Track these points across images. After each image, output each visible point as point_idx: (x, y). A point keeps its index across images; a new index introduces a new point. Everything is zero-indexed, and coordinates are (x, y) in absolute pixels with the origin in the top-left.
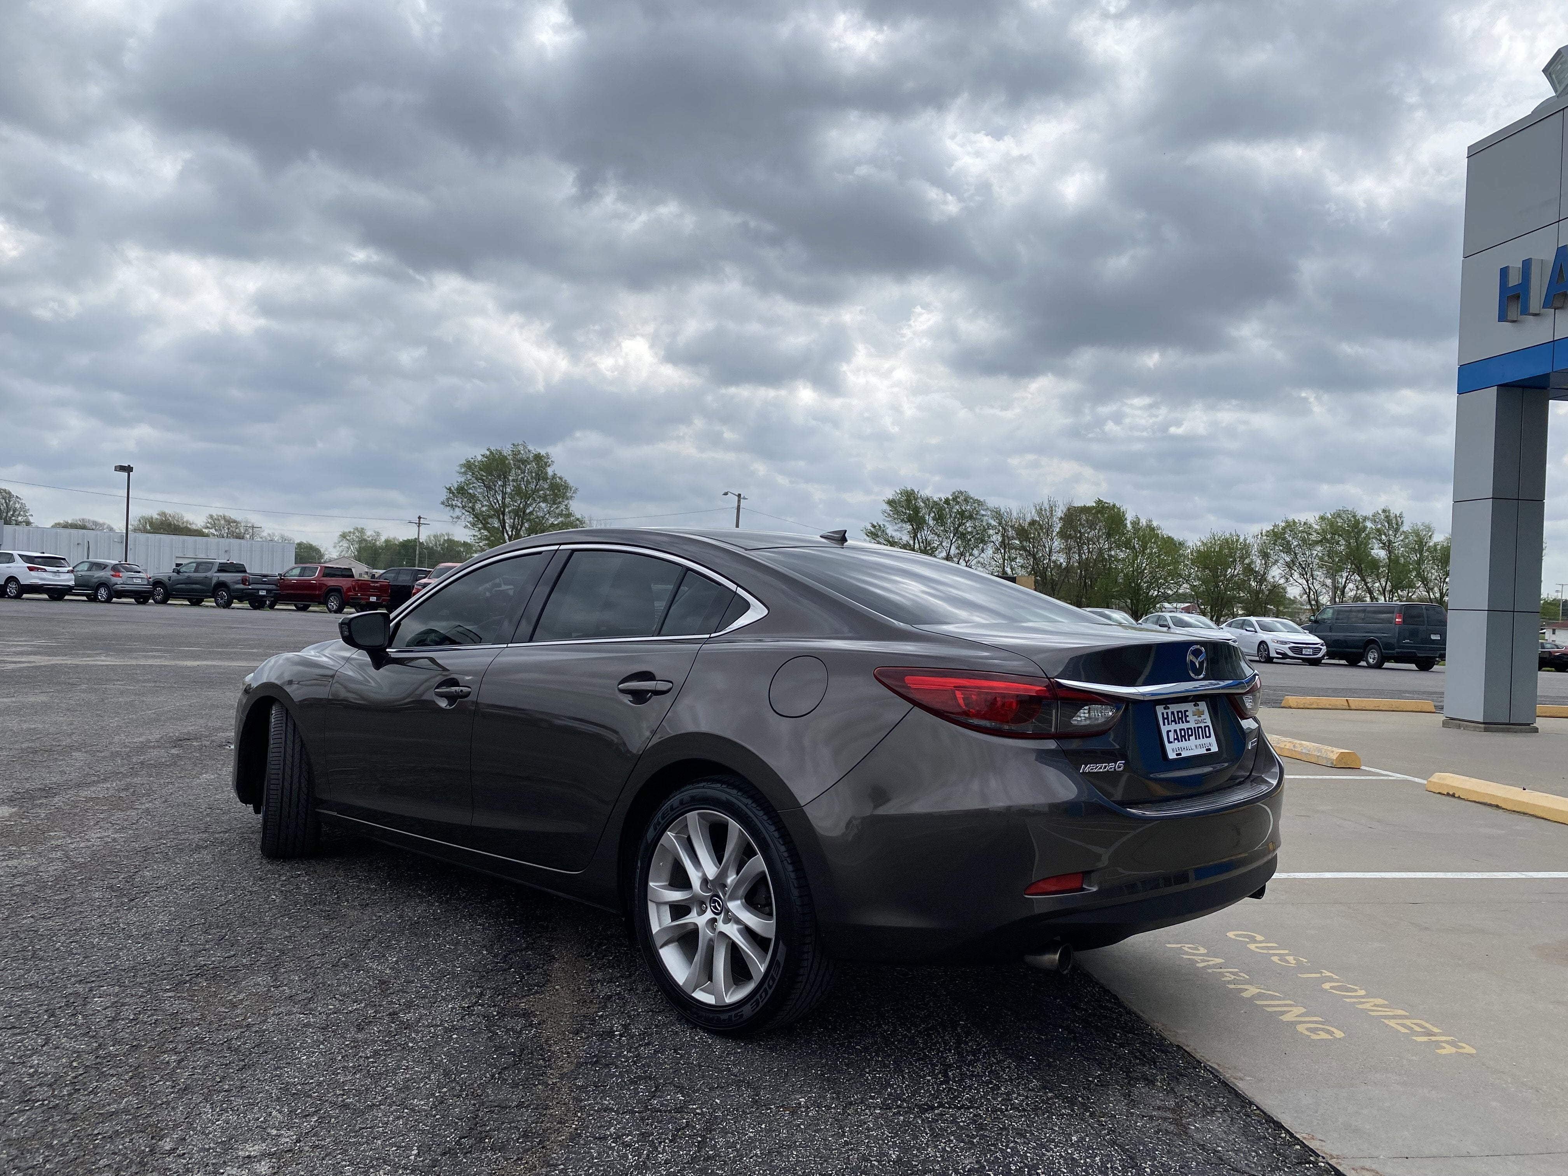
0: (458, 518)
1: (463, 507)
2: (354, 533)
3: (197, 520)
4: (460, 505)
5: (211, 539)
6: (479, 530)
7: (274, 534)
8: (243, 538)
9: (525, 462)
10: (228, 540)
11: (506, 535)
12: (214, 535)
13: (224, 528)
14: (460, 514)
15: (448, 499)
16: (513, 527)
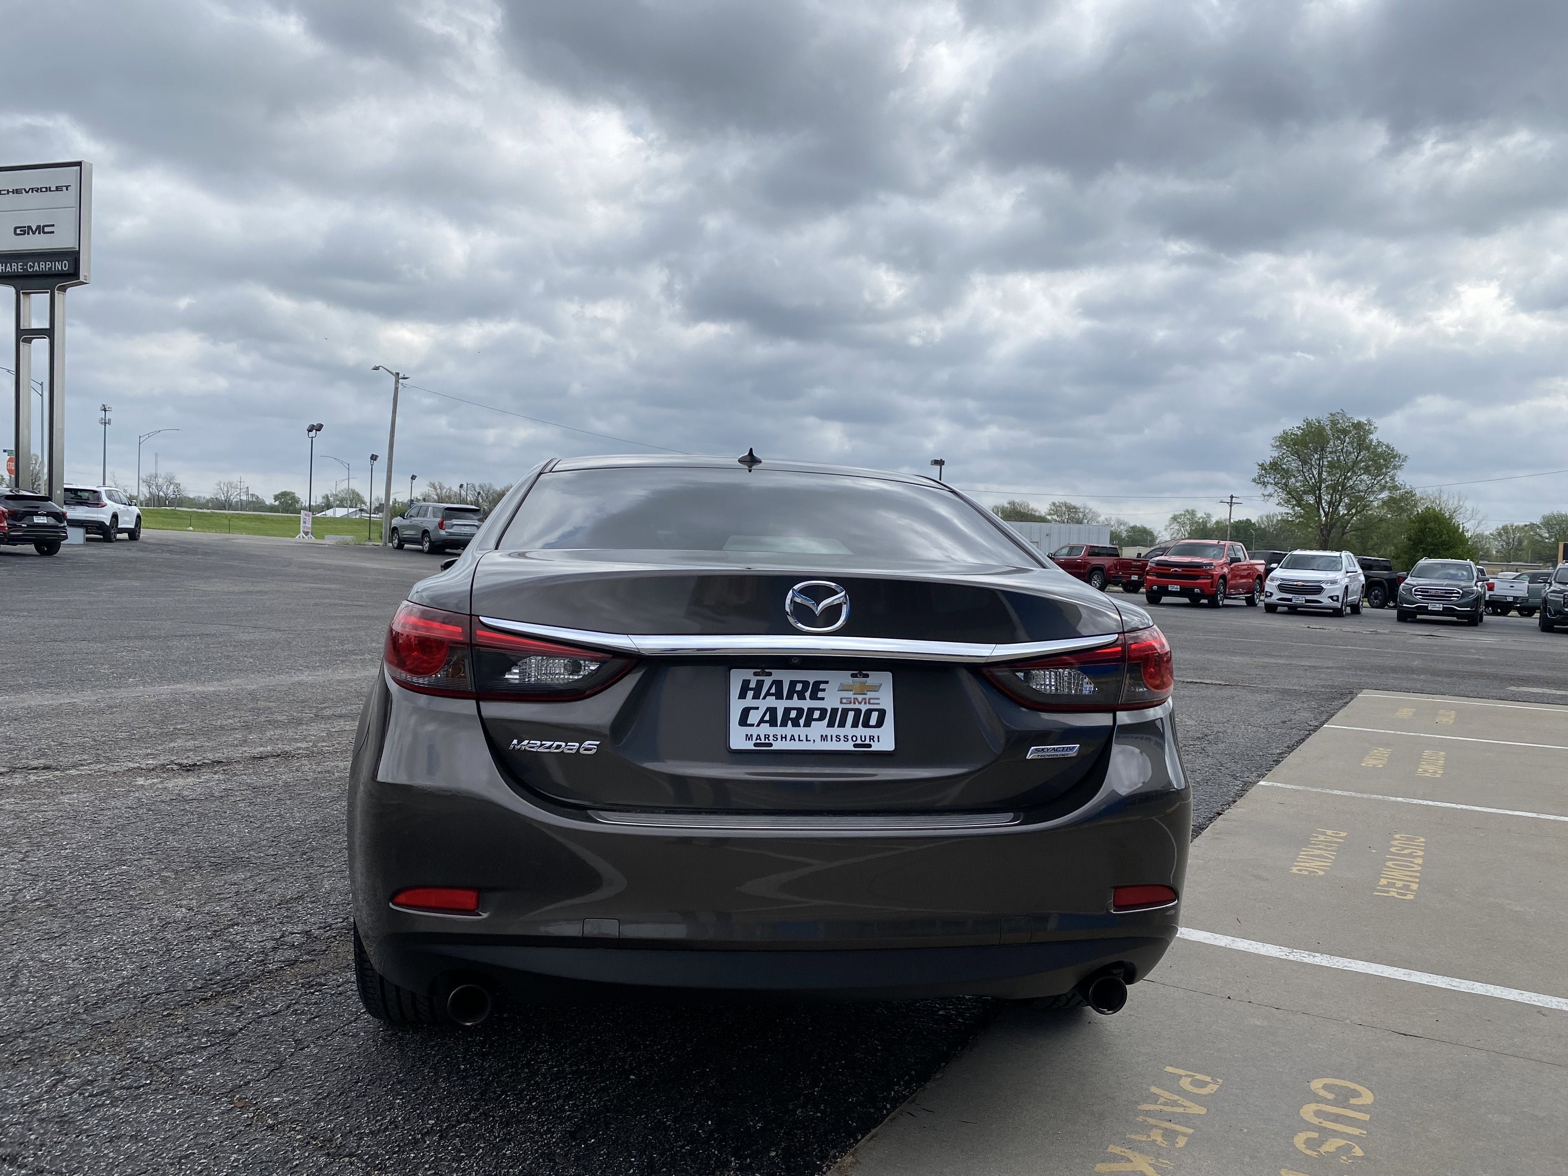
0: (1270, 495)
1: (1276, 484)
2: (1185, 515)
3: (1041, 507)
4: (1272, 481)
5: (1053, 524)
6: (1293, 507)
7: (1111, 519)
8: (1081, 523)
9: (1345, 432)
10: (1068, 526)
11: (1321, 511)
12: (1056, 521)
13: (1064, 514)
14: (1272, 491)
15: (1260, 476)
16: (1330, 503)
